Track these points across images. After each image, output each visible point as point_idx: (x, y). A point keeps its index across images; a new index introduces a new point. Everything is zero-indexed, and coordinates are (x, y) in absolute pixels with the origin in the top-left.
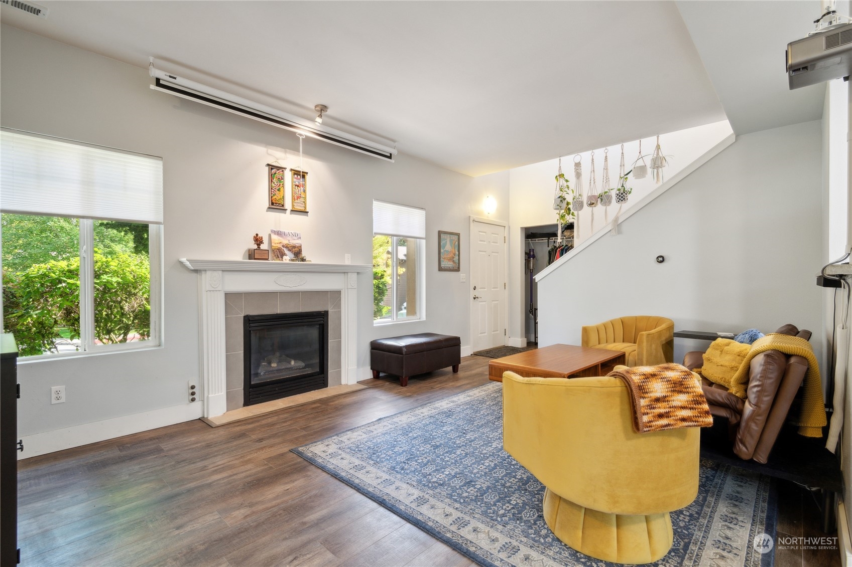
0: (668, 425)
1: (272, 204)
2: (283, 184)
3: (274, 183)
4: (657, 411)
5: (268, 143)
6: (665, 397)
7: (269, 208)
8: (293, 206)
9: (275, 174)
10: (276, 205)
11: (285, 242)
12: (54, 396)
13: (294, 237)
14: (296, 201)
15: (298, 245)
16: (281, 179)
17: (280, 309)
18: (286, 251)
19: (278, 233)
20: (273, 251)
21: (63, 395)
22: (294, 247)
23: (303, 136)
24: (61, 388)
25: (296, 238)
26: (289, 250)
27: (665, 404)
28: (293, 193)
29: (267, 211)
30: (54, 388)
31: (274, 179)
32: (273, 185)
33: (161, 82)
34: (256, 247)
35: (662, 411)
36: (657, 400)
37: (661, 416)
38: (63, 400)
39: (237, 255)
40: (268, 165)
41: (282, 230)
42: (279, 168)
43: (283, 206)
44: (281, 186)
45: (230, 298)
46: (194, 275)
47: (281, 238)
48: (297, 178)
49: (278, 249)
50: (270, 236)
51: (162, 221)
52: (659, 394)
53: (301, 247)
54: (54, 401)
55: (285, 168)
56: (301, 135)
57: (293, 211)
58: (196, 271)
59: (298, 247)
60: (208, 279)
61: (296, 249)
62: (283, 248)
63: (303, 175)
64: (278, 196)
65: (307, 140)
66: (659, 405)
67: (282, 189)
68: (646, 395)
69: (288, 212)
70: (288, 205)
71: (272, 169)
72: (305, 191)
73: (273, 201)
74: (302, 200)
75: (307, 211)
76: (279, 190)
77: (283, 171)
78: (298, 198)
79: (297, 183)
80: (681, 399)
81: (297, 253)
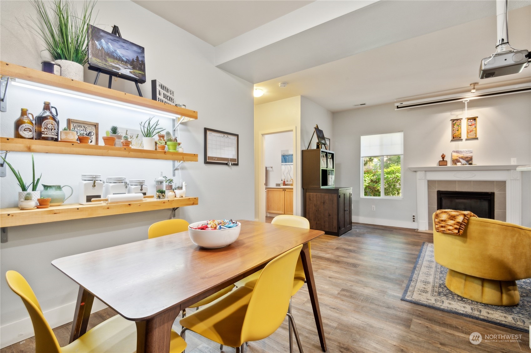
0: (444, 231)
1: (454, 138)
2: (460, 127)
3: (454, 128)
4: (441, 225)
5: (451, 110)
6: (445, 220)
7: (451, 140)
8: (467, 136)
9: (455, 123)
10: (456, 138)
11: (461, 155)
12: (372, 208)
13: (468, 153)
14: (469, 133)
15: (470, 156)
16: (459, 125)
17: (458, 189)
18: (461, 160)
19: (457, 152)
20: (453, 161)
21: (375, 208)
22: (467, 158)
23: (468, 101)
24: (374, 206)
25: (469, 153)
26: (464, 159)
27: (445, 223)
28: (468, 129)
29: (451, 142)
30: (373, 206)
31: (455, 126)
32: (454, 129)
33: (399, 107)
34: (442, 160)
35: (443, 225)
36: (442, 221)
37: (442, 227)
38: (375, 210)
39: (434, 164)
40: (451, 120)
41: (460, 150)
42: (457, 120)
43: (460, 138)
44: (459, 128)
45: (431, 183)
46: (415, 173)
47: (458, 154)
48: (470, 122)
49: (456, 160)
50: (452, 153)
51: (403, 154)
52: (443, 219)
53: (472, 157)
54: (373, 210)
55: (462, 119)
56: (466, 101)
57: (467, 140)
58: (416, 171)
59: (469, 157)
60: (420, 175)
61: (468, 159)
62: (459, 159)
63: (474, 119)
64: (457, 133)
65: (471, 101)
66: (442, 223)
67: (460, 130)
68: (438, 218)
69: (464, 140)
70: (464, 136)
71: (453, 121)
72: (475, 127)
73: (454, 137)
74: (474, 132)
75: (477, 137)
76: (458, 130)
77: (460, 120)
78: (470, 132)
79: (470, 124)
80: (451, 222)
81: (469, 160)
